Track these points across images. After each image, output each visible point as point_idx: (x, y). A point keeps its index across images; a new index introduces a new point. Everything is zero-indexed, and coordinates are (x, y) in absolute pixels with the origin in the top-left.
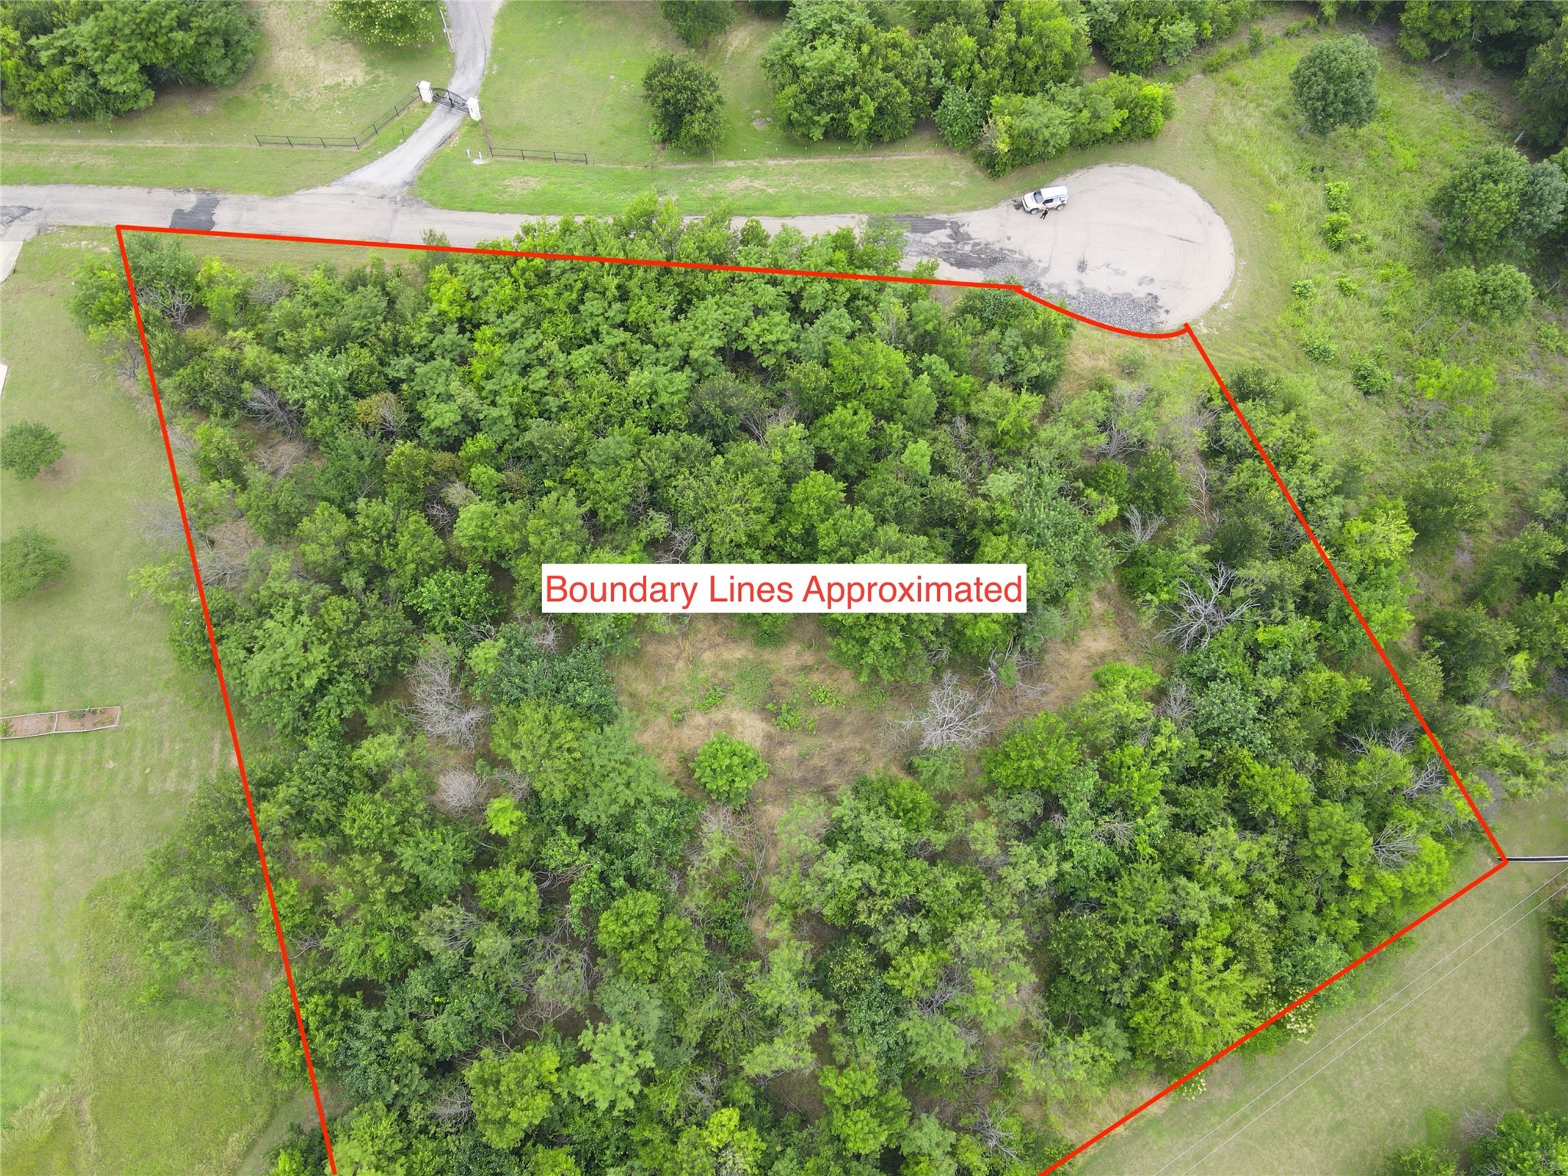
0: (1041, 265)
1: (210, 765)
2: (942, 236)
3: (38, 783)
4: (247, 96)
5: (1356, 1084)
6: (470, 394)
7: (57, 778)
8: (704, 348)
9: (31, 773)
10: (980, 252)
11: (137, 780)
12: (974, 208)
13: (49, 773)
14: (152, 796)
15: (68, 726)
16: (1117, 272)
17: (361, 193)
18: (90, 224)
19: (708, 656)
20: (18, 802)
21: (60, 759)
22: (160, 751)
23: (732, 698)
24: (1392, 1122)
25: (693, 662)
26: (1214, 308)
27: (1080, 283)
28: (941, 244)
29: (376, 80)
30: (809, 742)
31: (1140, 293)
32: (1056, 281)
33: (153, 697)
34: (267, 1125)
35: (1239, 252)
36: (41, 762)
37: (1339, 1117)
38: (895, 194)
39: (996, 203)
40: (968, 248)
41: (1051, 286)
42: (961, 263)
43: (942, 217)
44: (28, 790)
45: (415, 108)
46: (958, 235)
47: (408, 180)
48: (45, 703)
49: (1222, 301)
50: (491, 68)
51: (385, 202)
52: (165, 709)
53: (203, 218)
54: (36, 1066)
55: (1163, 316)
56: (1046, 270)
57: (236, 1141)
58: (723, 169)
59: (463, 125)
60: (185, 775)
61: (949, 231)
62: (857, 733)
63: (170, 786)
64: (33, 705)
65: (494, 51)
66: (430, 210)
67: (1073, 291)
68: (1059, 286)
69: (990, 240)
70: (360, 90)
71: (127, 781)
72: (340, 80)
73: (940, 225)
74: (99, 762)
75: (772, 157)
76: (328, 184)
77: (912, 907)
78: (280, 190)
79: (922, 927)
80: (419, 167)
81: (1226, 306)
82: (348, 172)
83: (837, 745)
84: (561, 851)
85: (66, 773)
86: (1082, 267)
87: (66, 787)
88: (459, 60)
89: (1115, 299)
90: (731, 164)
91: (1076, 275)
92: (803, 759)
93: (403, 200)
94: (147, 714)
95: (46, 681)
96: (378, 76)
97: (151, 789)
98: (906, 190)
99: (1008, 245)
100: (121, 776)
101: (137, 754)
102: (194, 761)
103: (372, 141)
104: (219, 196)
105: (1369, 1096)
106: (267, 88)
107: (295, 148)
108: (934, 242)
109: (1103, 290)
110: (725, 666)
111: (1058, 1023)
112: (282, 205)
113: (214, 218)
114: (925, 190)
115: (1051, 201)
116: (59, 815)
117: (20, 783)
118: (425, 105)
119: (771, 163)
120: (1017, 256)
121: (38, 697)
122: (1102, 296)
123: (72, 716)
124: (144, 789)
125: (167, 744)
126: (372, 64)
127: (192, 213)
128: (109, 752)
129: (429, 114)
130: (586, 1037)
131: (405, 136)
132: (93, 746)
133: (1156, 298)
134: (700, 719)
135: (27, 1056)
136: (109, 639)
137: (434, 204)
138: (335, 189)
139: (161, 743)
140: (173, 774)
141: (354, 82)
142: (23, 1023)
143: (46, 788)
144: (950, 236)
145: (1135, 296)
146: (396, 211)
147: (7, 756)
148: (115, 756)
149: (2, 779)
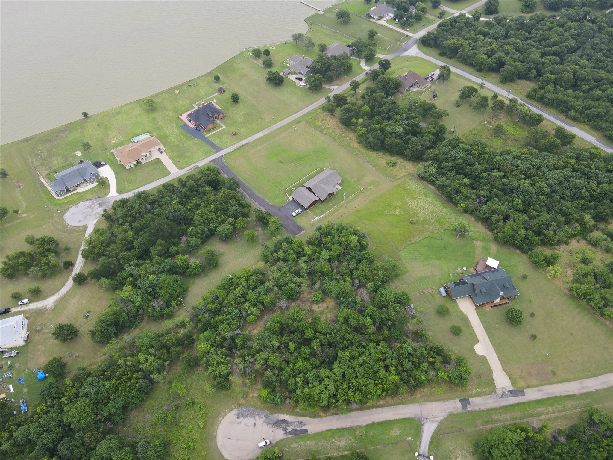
0: (265, 424)
2: (289, 429)
3: (424, 283)
9: (426, 284)
10: (280, 425)
11: (409, 286)
12: (282, 440)
13: (423, 285)
14: (406, 284)
15: (424, 291)
16: (246, 424)
17: (432, 419)
18: (486, 396)
20: (425, 280)
21: (423, 287)
23: (319, 312)
26: (224, 417)
27: (255, 420)
28: (289, 426)
31: (241, 419)
32: (261, 419)
33: (414, 297)
34: (370, 251)
35: (215, 437)
36: (425, 286)
38: (302, 443)
39: (276, 443)
40: (283, 426)
41: (262, 418)
42: (284, 421)
43: (290, 436)
44: (425, 282)
45: (432, 453)
46: (285, 429)
47: (423, 426)
49: (222, 420)
51: (425, 417)
53: (463, 403)
55: (236, 413)
56: (263, 422)
58: (347, 450)
59: (418, 450)
60: (403, 287)
61: (288, 431)
64: (431, 293)
66: (413, 417)
67: (257, 417)
68: (260, 418)
69: (277, 430)
71: (411, 285)
73: (290, 433)
75: (336, 457)
76: (441, 421)
78: (451, 415)
80: (423, 432)
81: (221, 419)
82: (438, 426)
85: (420, 285)
86: (255, 424)
87: (419, 283)
89: (247, 416)
90: (346, 453)
91: (256, 422)
93: (421, 419)
94: (413, 295)
95: (431, 297)
98: (299, 445)
99: (273, 429)
104: (463, 411)
108: (291, 427)
109: (250, 418)
112: (448, 411)
113: (461, 404)
114: (294, 445)
116: (418, 280)
118: (431, 455)
119: (336, 454)
120: (271, 426)
121: (431, 295)
122: (250, 417)
127: (466, 404)
129: (428, 452)
131: (431, 442)
132: (419, 289)
133: (237, 418)
134: (324, 308)
136: (426, 305)
137: (414, 419)
138: (439, 419)
139: (408, 291)
142: (409, 257)
143: (422, 283)
144: (287, 429)
145: (242, 418)
146: (421, 414)
147: (430, 285)
148: (415, 288)
149: (430, 283)
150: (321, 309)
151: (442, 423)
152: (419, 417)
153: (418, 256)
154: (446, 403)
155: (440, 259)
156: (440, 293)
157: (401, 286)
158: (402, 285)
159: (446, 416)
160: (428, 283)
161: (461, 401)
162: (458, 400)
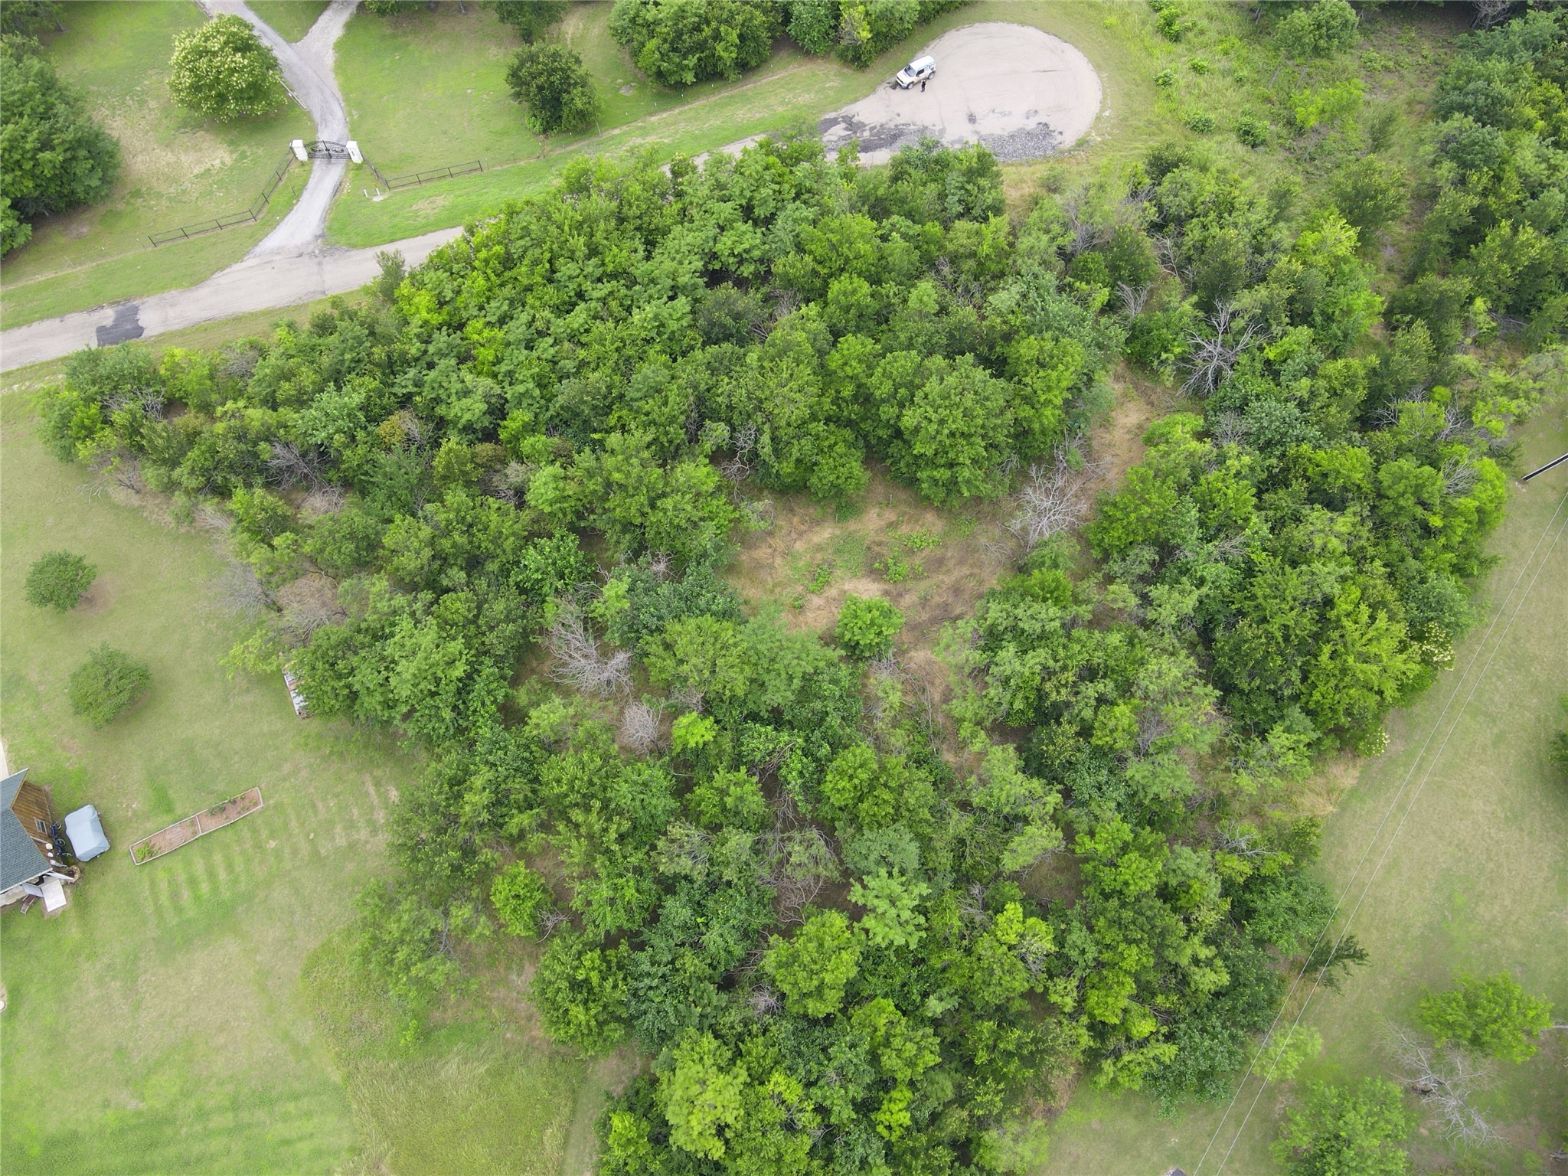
0: (937, 128)
1: (372, 808)
2: (839, 131)
3: (205, 888)
4: (120, 206)
5: (1497, 698)
6: (486, 383)
7: (222, 875)
8: (689, 271)
9: (193, 881)
10: (878, 134)
11: (305, 848)
12: (856, 100)
13: (212, 875)
14: (327, 857)
15: (212, 824)
16: (1004, 114)
17: (277, 258)
18: (14, 368)
19: (799, 546)
20: (191, 913)
21: (218, 858)
22: (316, 813)
23: (838, 573)
24: (1538, 719)
25: (787, 554)
26: (1098, 118)
27: (977, 132)
28: (843, 138)
29: (243, 156)
30: (923, 585)
31: (1031, 125)
32: (956, 137)
34: (573, 1112)
35: (1098, 68)
36: (199, 868)
37: (1495, 730)
38: (780, 109)
39: (873, 90)
40: (866, 134)
41: (953, 143)
42: (867, 148)
43: (833, 115)
44: (197, 898)
45: (295, 169)
46: (852, 125)
47: (319, 233)
48: (179, 811)
49: (1102, 111)
50: (350, 114)
51: (305, 258)
52: (304, 773)
53: (129, 327)
54: (318, 1153)
55: (1059, 138)
56: (942, 131)
57: (551, 1137)
58: (613, 138)
59: (348, 171)
60: (351, 825)
61: (843, 125)
62: (961, 562)
63: (342, 841)
64: (167, 818)
65: (347, 100)
66: (354, 253)
67: (973, 141)
68: (960, 141)
69: (883, 121)
70: (231, 169)
71: (295, 852)
72: (208, 166)
73: (834, 122)
74: (259, 846)
75: (651, 114)
76: (241, 259)
77: (1090, 673)
78: (196, 279)
79: (1105, 687)
80: (324, 219)
81: (1107, 113)
82: (256, 243)
83: (948, 580)
84: (760, 740)
85: (230, 868)
86: (972, 119)
87: (236, 881)
88: (317, 116)
89: (1012, 136)
90: (617, 132)
91: (970, 127)
92: (924, 601)
93: (322, 251)
94: (287, 784)
95: (171, 792)
96: (244, 152)
97: (323, 851)
98: (789, 103)
99: (900, 121)
100: (287, 850)
101: (294, 824)
102: (355, 811)
103: (265, 210)
104: (136, 302)
105: (1511, 705)
106: (137, 194)
107: (191, 238)
108: (835, 138)
109: (998, 132)
110: (819, 548)
111: (1245, 731)
112: (203, 292)
113: (140, 323)
114: (805, 99)
115: (922, 71)
116: (240, 909)
117: (186, 895)
118: (303, 164)
119: (653, 119)
120: (912, 127)
121: (170, 810)
122: (1000, 137)
123: (213, 813)
124: (315, 853)
125: (320, 805)
126: (231, 143)
127: (115, 326)
128: (264, 834)
129: (310, 172)
130: (856, 895)
131: (296, 195)
132: (246, 834)
133: (1046, 125)
134: (817, 601)
135: (304, 1148)
136: (217, 732)
137: (353, 246)
138: (250, 262)
139: (314, 806)
140: (339, 829)
141: (223, 163)
142: (286, 1118)
143: (215, 890)
144: (846, 129)
145: (1028, 128)
146: (320, 264)
147: (161, 875)
148: (272, 835)
149: (164, 899)
150: (833, 592)
151: (238, 256)
152: (332, 255)
153: (216, 1144)
154: (208, 314)
155: (52, 1143)
156: (105, 825)
157: (363, 834)
158: (352, 846)
159: (217, 275)
160: (175, 896)
161: (139, 331)
162: (146, 334)
